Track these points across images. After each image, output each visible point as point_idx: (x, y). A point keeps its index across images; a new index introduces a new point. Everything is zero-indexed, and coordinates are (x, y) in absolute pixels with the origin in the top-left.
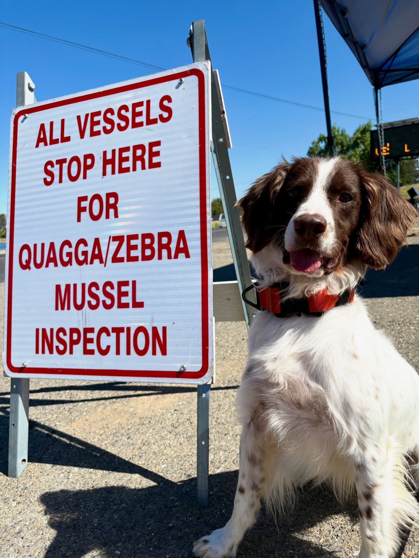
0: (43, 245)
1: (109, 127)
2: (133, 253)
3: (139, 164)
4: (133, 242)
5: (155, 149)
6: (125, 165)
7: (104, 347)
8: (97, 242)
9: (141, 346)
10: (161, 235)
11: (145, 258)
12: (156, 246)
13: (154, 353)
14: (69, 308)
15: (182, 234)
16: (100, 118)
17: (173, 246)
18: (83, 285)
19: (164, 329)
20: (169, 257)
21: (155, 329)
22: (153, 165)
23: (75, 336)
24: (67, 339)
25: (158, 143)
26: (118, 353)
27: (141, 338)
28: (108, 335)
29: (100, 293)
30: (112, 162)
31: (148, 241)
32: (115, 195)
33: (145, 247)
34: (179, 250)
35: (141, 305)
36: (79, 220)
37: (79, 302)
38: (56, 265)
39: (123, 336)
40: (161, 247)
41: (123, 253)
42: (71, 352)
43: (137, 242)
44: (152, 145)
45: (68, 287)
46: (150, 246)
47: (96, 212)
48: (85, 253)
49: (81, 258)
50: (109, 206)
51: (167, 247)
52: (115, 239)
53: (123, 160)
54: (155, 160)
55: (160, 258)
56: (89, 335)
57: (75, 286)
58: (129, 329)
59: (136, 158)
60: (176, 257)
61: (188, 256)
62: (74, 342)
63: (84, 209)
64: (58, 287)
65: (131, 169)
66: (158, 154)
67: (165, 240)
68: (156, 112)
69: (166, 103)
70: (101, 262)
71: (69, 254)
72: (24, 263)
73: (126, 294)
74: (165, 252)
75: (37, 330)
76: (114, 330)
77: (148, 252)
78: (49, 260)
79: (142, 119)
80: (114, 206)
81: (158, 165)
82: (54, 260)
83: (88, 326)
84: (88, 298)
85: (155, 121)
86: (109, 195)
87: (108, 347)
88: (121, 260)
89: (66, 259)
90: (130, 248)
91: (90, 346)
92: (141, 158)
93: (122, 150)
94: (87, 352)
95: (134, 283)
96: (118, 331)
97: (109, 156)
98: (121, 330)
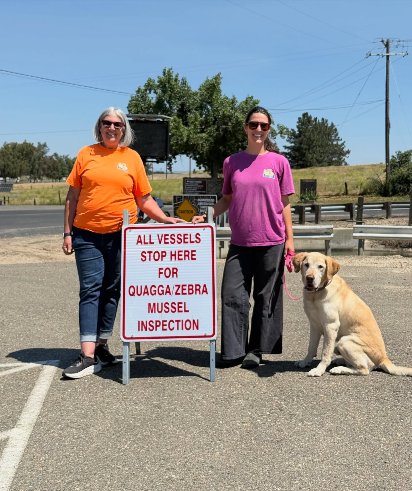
0: (141, 287)
1: (173, 241)
2: (184, 292)
3: (187, 257)
4: (184, 287)
5: (194, 253)
6: (180, 257)
7: (171, 328)
8: (168, 287)
9: (188, 327)
10: (196, 285)
11: (189, 294)
12: (194, 289)
13: (193, 329)
14: (155, 312)
15: (205, 286)
16: (169, 237)
17: (201, 290)
18: (162, 304)
19: (198, 320)
20: (200, 293)
21: (194, 321)
22: (192, 259)
23: (158, 324)
24: (154, 325)
25: (195, 251)
26: (178, 329)
27: (188, 324)
28: (173, 322)
29: (170, 307)
30: (175, 255)
31: (191, 287)
32: (176, 269)
33: (189, 289)
34: (203, 291)
35: (188, 311)
36: (159, 277)
37: (160, 310)
38: (148, 295)
39: (180, 323)
40: (196, 290)
41: (180, 291)
42: (156, 330)
43: (187, 288)
44: (192, 251)
45: (154, 304)
46: (192, 289)
47: (167, 274)
48: (163, 291)
49: (161, 292)
50: (173, 273)
51: (199, 290)
52: (176, 286)
53: (179, 255)
54: (194, 257)
55: (196, 293)
56: (165, 323)
57: (158, 304)
58: (182, 321)
59: (185, 256)
60: (202, 293)
61: (207, 293)
62: (157, 326)
63: (162, 273)
64: (150, 304)
65: (183, 259)
66: (195, 255)
67: (198, 287)
68: (194, 239)
69: (198, 236)
70: (170, 294)
71: (155, 291)
72: (131, 293)
73: (181, 307)
74: (198, 292)
75: (139, 322)
76: (176, 321)
77: (191, 291)
78: (145, 293)
79: (188, 240)
80: (176, 273)
81: (195, 259)
82: (147, 293)
83: (164, 320)
84: (164, 308)
85: (193, 242)
86: (173, 269)
87: (173, 328)
88: (179, 294)
89: (153, 293)
90: (183, 289)
91: (165, 327)
92: (188, 256)
93: (179, 252)
94: (163, 329)
95: (185, 303)
96: (178, 321)
97: (173, 253)
98: (179, 321)
